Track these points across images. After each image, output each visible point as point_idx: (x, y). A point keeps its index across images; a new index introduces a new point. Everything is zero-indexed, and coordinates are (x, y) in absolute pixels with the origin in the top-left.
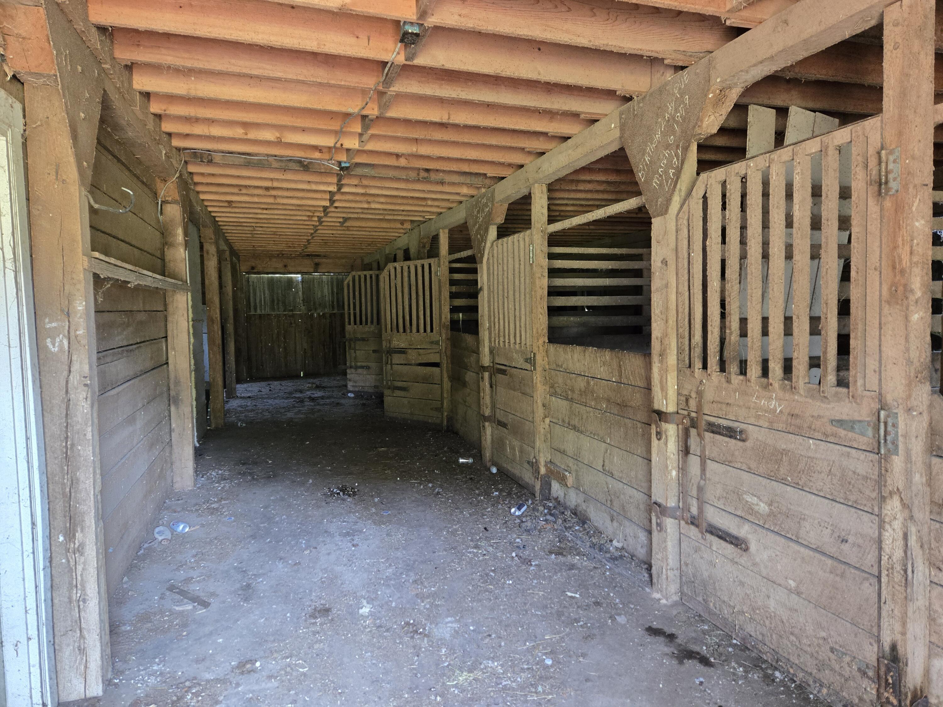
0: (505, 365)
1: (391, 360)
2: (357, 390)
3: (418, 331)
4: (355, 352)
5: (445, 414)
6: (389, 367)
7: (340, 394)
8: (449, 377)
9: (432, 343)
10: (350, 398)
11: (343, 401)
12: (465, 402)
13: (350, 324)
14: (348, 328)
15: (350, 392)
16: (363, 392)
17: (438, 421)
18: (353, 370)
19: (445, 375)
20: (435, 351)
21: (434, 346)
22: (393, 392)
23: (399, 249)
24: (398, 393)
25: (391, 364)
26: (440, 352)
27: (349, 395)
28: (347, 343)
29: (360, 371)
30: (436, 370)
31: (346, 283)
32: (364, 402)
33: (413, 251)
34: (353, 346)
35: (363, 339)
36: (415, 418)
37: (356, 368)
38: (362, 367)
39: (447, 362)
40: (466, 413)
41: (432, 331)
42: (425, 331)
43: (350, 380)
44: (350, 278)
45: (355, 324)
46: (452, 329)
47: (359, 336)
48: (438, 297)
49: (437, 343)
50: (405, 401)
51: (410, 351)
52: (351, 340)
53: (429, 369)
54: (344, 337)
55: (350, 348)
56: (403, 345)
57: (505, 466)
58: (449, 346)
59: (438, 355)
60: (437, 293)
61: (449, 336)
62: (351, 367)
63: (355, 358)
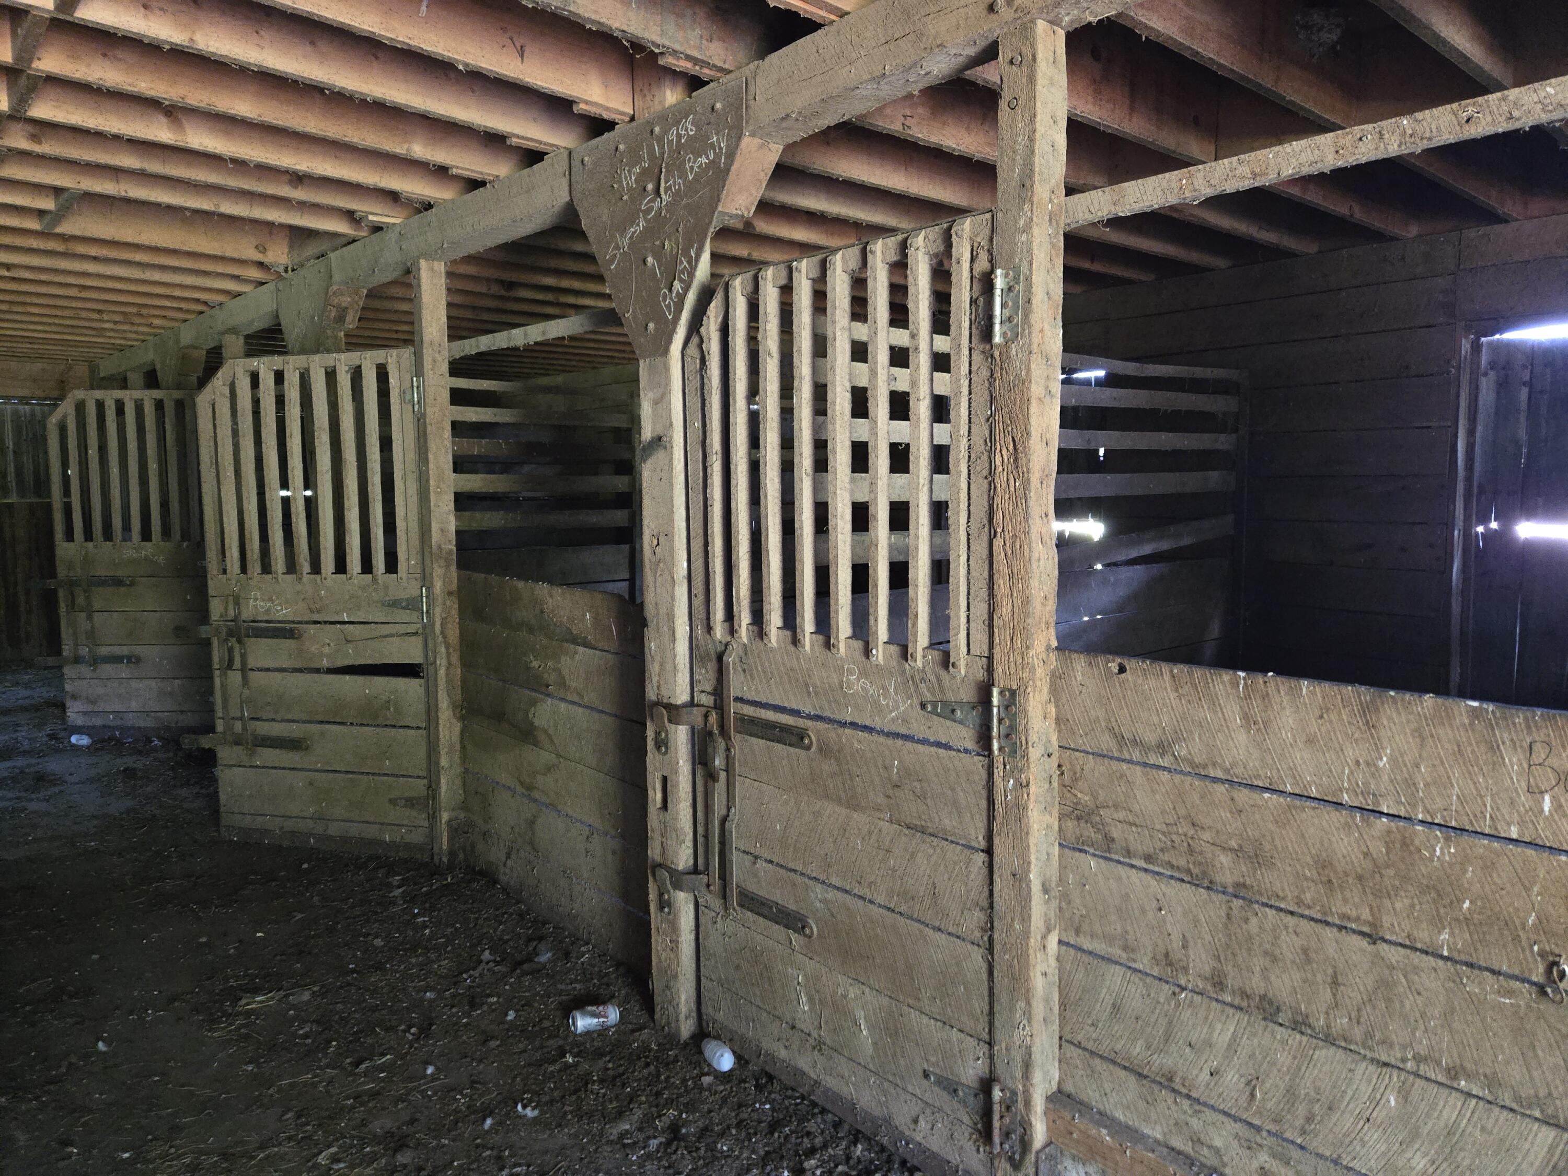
0: (796, 713)
1: (243, 656)
2: (98, 722)
3: (341, 567)
4: (90, 617)
5: (445, 816)
6: (235, 677)
7: (42, 736)
8: (454, 706)
9: (395, 604)
10: (76, 748)
11: (54, 765)
12: (530, 788)
13: (69, 536)
14: (65, 550)
15: (79, 730)
16: (122, 729)
17: (417, 838)
18: (85, 670)
19: (444, 703)
20: (403, 629)
21: (403, 616)
22: (252, 754)
23: (233, 330)
24: (270, 756)
25: (244, 669)
26: (425, 633)
27: (74, 739)
28: (61, 593)
29: (107, 669)
30: (410, 687)
31: (53, 420)
32: (129, 761)
33: (293, 330)
34: (81, 600)
35: (118, 582)
36: (334, 830)
37: (95, 661)
38: (116, 659)
39: (450, 664)
40: (532, 822)
41: (392, 565)
42: (367, 566)
43: (74, 697)
44: (67, 408)
45: (88, 535)
46: (463, 564)
47: (102, 572)
48: (412, 465)
49: (412, 604)
50: (299, 781)
51: (312, 629)
52: (72, 584)
53: (380, 682)
54: (53, 575)
55: (72, 605)
56: (283, 612)
57: (783, 1053)
58: (455, 612)
59: (417, 642)
60: (412, 455)
61: (454, 586)
62: (77, 660)
63: (91, 635)
